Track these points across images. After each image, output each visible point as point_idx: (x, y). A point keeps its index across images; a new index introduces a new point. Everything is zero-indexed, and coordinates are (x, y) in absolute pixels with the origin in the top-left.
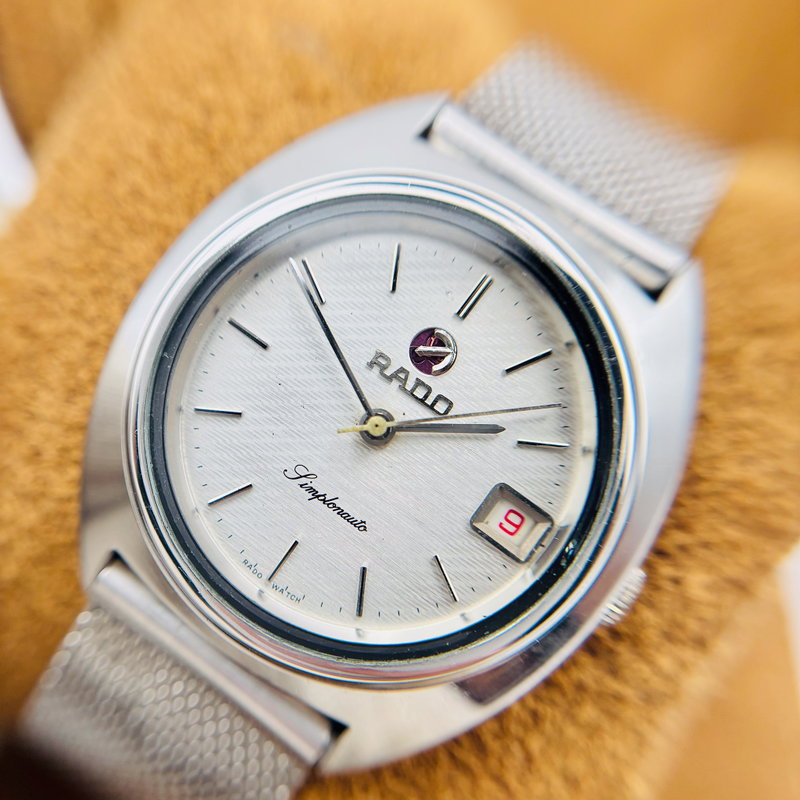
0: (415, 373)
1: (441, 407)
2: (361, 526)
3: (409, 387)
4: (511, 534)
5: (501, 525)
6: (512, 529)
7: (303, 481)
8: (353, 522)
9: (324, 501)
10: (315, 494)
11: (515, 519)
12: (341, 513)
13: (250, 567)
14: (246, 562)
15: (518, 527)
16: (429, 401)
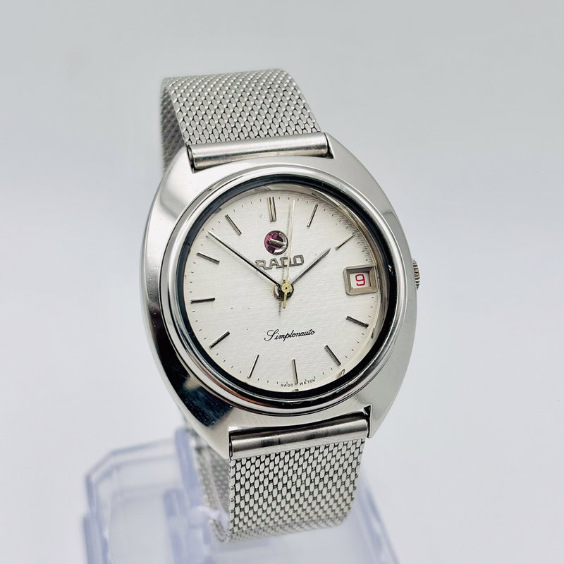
0: (278, 258)
1: (299, 261)
2: (311, 332)
3: (280, 265)
4: (364, 284)
5: (358, 285)
6: (362, 283)
7: (275, 336)
8: (308, 334)
9: (290, 336)
10: (284, 337)
11: (360, 278)
12: (300, 334)
13: (285, 385)
14: (282, 385)
15: (364, 280)
16: (293, 263)
